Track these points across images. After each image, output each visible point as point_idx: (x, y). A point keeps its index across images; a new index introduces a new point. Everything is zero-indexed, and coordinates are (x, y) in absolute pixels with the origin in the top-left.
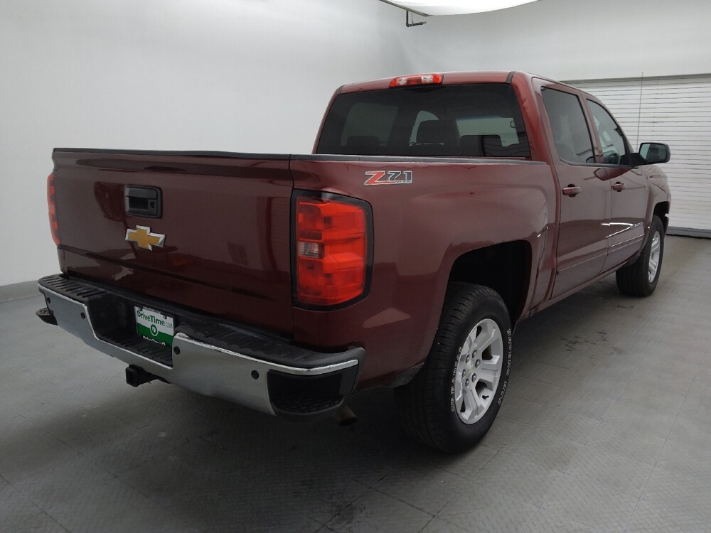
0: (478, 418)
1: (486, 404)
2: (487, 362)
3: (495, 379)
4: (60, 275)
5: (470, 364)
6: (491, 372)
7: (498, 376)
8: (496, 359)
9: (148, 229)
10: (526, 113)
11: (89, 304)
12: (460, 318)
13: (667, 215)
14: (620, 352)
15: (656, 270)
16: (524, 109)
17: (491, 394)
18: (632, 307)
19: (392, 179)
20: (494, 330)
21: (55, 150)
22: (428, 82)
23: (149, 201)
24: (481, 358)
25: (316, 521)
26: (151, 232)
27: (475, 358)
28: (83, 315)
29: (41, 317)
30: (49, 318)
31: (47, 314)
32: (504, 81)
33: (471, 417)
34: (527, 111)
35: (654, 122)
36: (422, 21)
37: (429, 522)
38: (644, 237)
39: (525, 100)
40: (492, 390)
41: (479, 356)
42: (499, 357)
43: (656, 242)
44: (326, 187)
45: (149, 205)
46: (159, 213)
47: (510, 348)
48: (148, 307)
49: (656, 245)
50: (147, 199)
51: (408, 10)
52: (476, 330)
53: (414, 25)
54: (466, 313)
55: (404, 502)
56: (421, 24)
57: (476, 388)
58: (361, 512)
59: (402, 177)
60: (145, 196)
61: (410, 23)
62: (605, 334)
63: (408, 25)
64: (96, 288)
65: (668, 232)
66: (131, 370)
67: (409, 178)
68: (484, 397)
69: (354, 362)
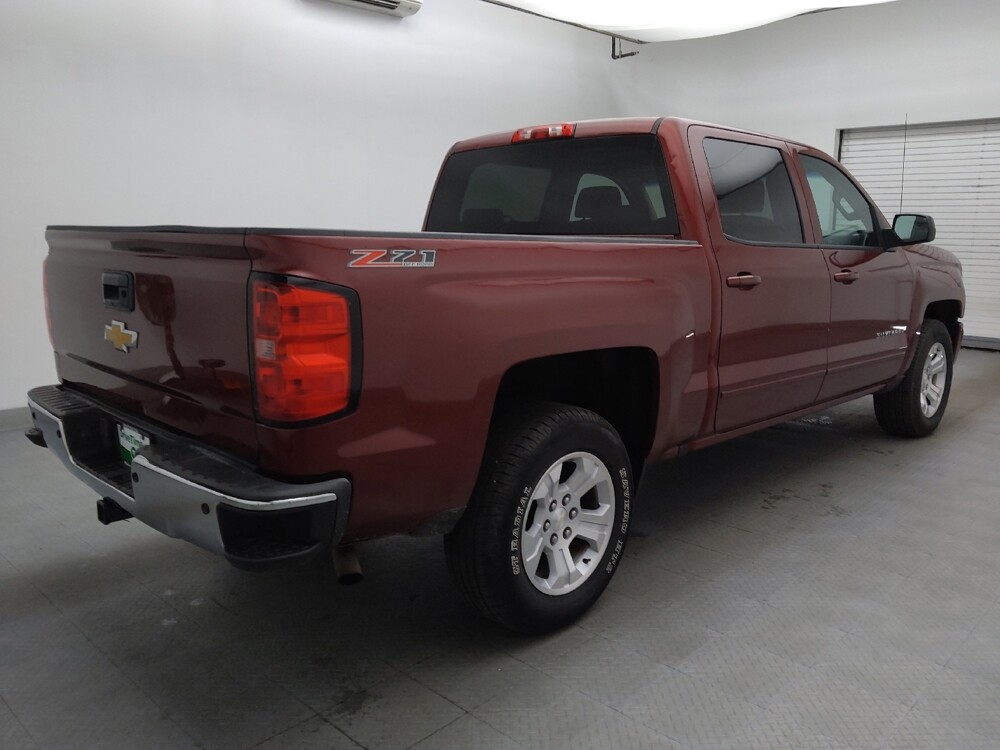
0: (568, 588)
1: (585, 570)
2: (590, 513)
3: (602, 537)
4: (58, 387)
5: (559, 513)
6: (597, 526)
7: (607, 533)
8: (606, 509)
9: (122, 325)
10: (675, 174)
11: (66, 420)
12: (530, 449)
13: (959, 320)
14: (839, 512)
15: (939, 400)
16: (674, 168)
17: (595, 558)
18: (891, 452)
19: (399, 259)
20: (597, 469)
21: (49, 228)
22: (558, 134)
23: (120, 290)
24: (578, 507)
25: (311, 708)
26: (126, 328)
27: (569, 507)
28: (59, 433)
29: (29, 436)
30: (38, 439)
31: (36, 433)
32: (648, 131)
33: (557, 585)
34: (676, 171)
35: (979, 186)
36: (634, 51)
37: (457, 719)
38: (908, 351)
39: (674, 156)
40: (596, 550)
41: (576, 502)
42: (608, 506)
43: (936, 359)
44: (295, 269)
45: (120, 293)
46: (131, 304)
47: (627, 494)
48: (131, 425)
49: (938, 363)
50: (118, 287)
51: (614, 37)
52: (561, 466)
53: (623, 56)
54: (538, 442)
55: (435, 692)
56: (632, 54)
57: (570, 547)
58: (375, 700)
59: (418, 258)
60: (116, 284)
61: (617, 53)
62: (831, 487)
63: (614, 56)
64: (84, 400)
65: (964, 343)
66: (102, 503)
67: (429, 259)
68: (586, 561)
69: (332, 496)
